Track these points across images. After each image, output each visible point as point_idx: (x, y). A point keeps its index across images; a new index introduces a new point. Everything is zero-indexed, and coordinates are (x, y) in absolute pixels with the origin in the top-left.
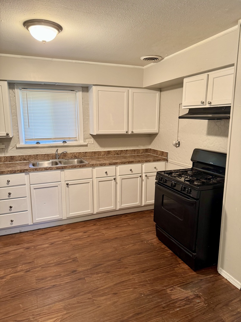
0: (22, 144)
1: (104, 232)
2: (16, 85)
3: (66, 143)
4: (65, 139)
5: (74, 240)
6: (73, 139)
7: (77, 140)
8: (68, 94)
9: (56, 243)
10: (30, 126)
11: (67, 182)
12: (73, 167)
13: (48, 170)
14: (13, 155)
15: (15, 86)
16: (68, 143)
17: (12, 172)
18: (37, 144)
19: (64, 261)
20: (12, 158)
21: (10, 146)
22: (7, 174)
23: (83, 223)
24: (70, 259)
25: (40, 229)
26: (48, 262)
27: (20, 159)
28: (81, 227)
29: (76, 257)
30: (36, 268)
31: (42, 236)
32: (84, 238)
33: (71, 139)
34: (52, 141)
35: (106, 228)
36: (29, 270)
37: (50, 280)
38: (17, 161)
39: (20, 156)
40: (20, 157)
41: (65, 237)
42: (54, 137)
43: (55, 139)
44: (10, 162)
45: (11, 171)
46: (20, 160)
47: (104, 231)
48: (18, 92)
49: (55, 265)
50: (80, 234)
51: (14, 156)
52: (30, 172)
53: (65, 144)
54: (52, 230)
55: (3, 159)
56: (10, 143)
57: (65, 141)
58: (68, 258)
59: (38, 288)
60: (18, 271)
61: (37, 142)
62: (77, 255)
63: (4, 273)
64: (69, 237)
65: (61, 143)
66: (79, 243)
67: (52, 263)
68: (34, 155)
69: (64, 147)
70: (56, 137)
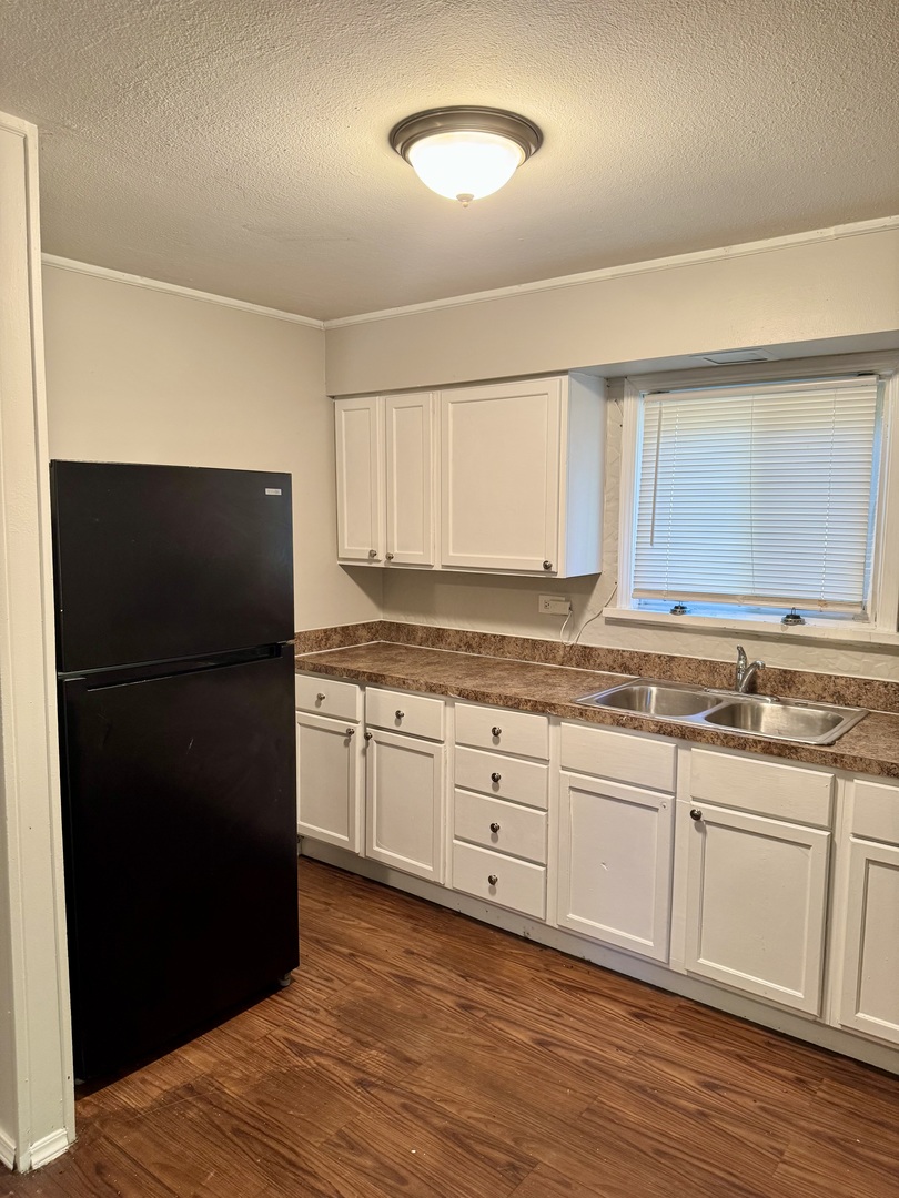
0: (626, 607)
1: (796, 1146)
2: (630, 383)
3: (803, 623)
4: (797, 606)
5: (629, 1084)
6: (838, 609)
7: (863, 618)
8: (840, 392)
9: (561, 1052)
10: (655, 540)
11: (698, 806)
12: (731, 744)
13: (623, 725)
14: (591, 645)
15: (627, 388)
16: (813, 627)
17: (510, 703)
18: (673, 612)
19: (482, 1143)
20: (586, 655)
21: (589, 608)
22: (496, 705)
23: (762, 1038)
24: (509, 1151)
25: (588, 963)
26: (445, 1101)
27: (610, 662)
28: (727, 1053)
29: (533, 1163)
30: (391, 1091)
31: (554, 992)
32: (676, 1107)
33: (830, 608)
34: (736, 607)
35: (831, 1140)
36: (373, 1085)
37: (361, 1170)
38: (600, 667)
39: (611, 651)
40: (611, 657)
41: (619, 1048)
42: (749, 592)
43: (756, 601)
44: (578, 666)
45: (506, 697)
46: (612, 669)
47: (800, 1144)
48: (635, 409)
49: (444, 1132)
50: (684, 1078)
51: (591, 648)
52: (563, 717)
53: (794, 630)
54: (615, 990)
55: (561, 653)
56: (587, 600)
57: (797, 613)
58: (508, 1141)
59: (303, 1165)
60: (354, 1062)
61: (676, 607)
62: (549, 1158)
63: (324, 1043)
64: (622, 1059)
65: (773, 623)
66: (631, 1114)
67: (444, 1115)
68: (660, 657)
69: (789, 643)
70: (757, 592)
